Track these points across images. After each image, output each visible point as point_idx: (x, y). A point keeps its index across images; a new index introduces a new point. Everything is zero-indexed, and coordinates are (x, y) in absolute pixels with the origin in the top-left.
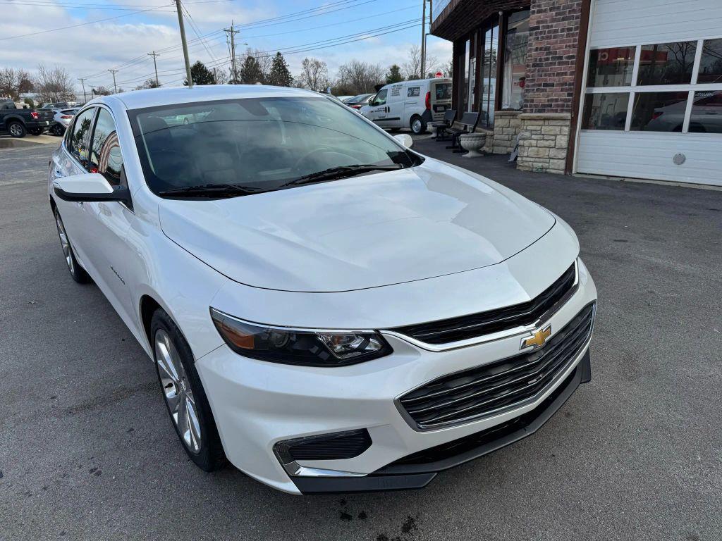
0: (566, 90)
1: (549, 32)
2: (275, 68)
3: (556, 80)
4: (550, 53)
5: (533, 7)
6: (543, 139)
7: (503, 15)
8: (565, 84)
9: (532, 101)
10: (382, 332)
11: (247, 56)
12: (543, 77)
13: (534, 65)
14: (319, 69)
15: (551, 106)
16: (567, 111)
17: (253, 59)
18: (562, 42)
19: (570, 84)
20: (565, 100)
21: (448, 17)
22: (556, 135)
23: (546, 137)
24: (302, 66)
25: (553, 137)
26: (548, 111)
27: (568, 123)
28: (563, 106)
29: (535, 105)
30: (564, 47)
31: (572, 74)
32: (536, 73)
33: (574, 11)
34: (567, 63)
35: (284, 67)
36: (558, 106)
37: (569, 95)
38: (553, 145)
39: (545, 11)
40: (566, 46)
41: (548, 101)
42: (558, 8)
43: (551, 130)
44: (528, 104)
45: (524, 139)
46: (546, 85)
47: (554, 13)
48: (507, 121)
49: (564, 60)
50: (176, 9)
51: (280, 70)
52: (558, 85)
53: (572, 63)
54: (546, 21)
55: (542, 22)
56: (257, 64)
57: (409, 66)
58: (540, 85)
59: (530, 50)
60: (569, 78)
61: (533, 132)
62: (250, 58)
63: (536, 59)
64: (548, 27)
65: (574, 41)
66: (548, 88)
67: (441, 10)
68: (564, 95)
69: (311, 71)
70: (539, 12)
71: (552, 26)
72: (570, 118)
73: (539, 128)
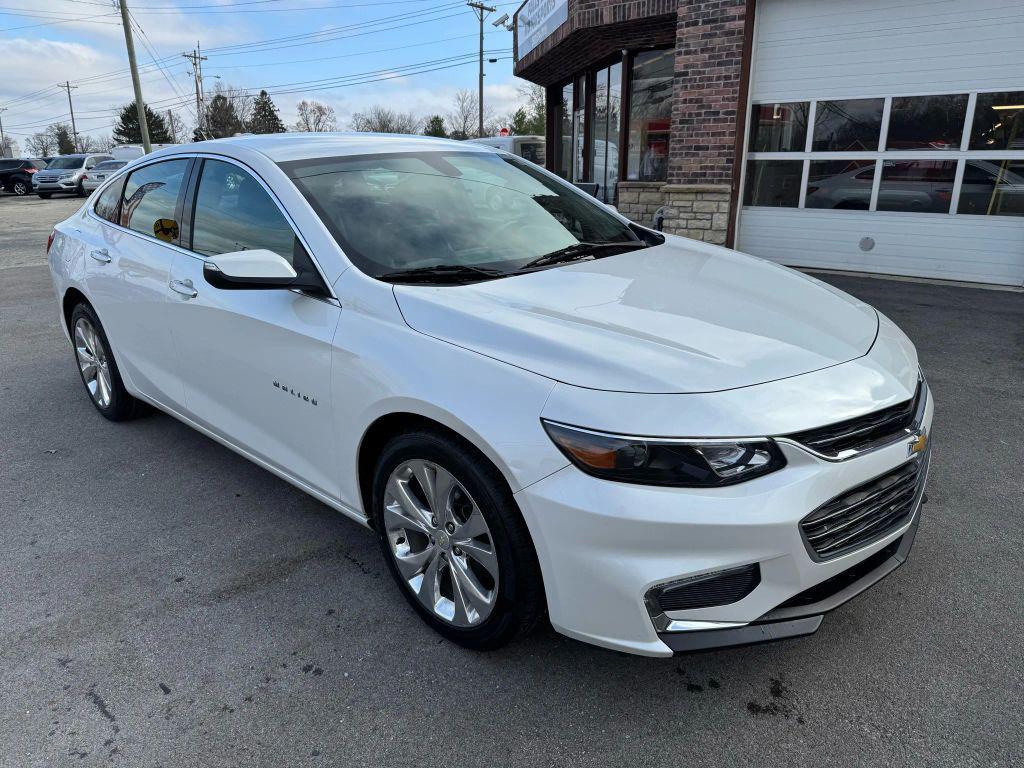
0: (725, 155)
1: (701, 80)
2: (259, 113)
3: (711, 141)
4: (703, 107)
5: (680, 46)
6: (695, 219)
7: (628, 55)
8: (724, 147)
9: (680, 168)
10: (776, 439)
11: (215, 95)
12: (694, 138)
13: (681, 122)
14: (324, 118)
15: (704, 175)
16: (726, 182)
17: (225, 99)
18: (717, 93)
19: (729, 148)
20: (723, 168)
21: (549, 52)
22: (712, 214)
23: (699, 216)
24: (297, 112)
25: (708, 216)
26: (701, 182)
27: (728, 197)
28: (721, 175)
29: (683, 173)
30: (720, 100)
31: (731, 134)
32: (685, 132)
33: (733, 55)
34: (725, 120)
35: (272, 113)
36: (714, 175)
37: (728, 161)
38: (709, 226)
39: (695, 52)
40: (723, 99)
41: (701, 168)
42: (713, 49)
43: (704, 207)
44: (675, 172)
45: (669, 218)
46: (698, 148)
47: (707, 55)
48: (636, 195)
49: (721, 116)
50: (121, 21)
51: (265, 116)
52: (714, 148)
53: (732, 120)
54: (696, 66)
55: (693, 66)
56: (231, 106)
57: (455, 117)
58: (689, 148)
59: (676, 102)
60: (728, 140)
61: (682, 210)
62: (219, 97)
63: (684, 114)
64: (699, 73)
65: (734, 92)
66: (700, 152)
67: (535, 43)
68: (723, 162)
69: (312, 120)
70: (687, 53)
71: (704, 72)
72: (730, 191)
73: (689, 204)
